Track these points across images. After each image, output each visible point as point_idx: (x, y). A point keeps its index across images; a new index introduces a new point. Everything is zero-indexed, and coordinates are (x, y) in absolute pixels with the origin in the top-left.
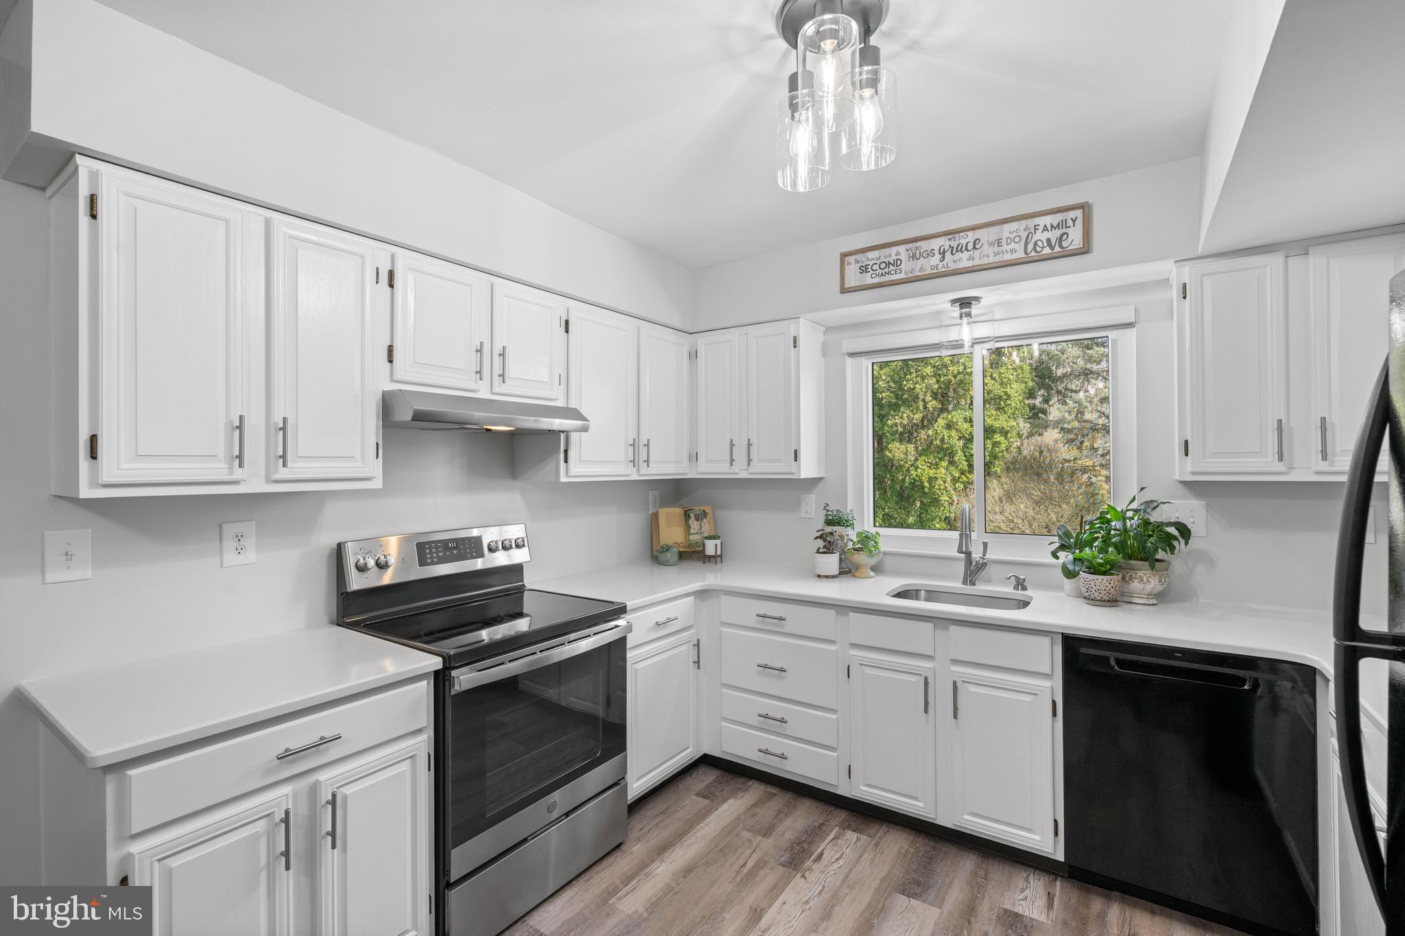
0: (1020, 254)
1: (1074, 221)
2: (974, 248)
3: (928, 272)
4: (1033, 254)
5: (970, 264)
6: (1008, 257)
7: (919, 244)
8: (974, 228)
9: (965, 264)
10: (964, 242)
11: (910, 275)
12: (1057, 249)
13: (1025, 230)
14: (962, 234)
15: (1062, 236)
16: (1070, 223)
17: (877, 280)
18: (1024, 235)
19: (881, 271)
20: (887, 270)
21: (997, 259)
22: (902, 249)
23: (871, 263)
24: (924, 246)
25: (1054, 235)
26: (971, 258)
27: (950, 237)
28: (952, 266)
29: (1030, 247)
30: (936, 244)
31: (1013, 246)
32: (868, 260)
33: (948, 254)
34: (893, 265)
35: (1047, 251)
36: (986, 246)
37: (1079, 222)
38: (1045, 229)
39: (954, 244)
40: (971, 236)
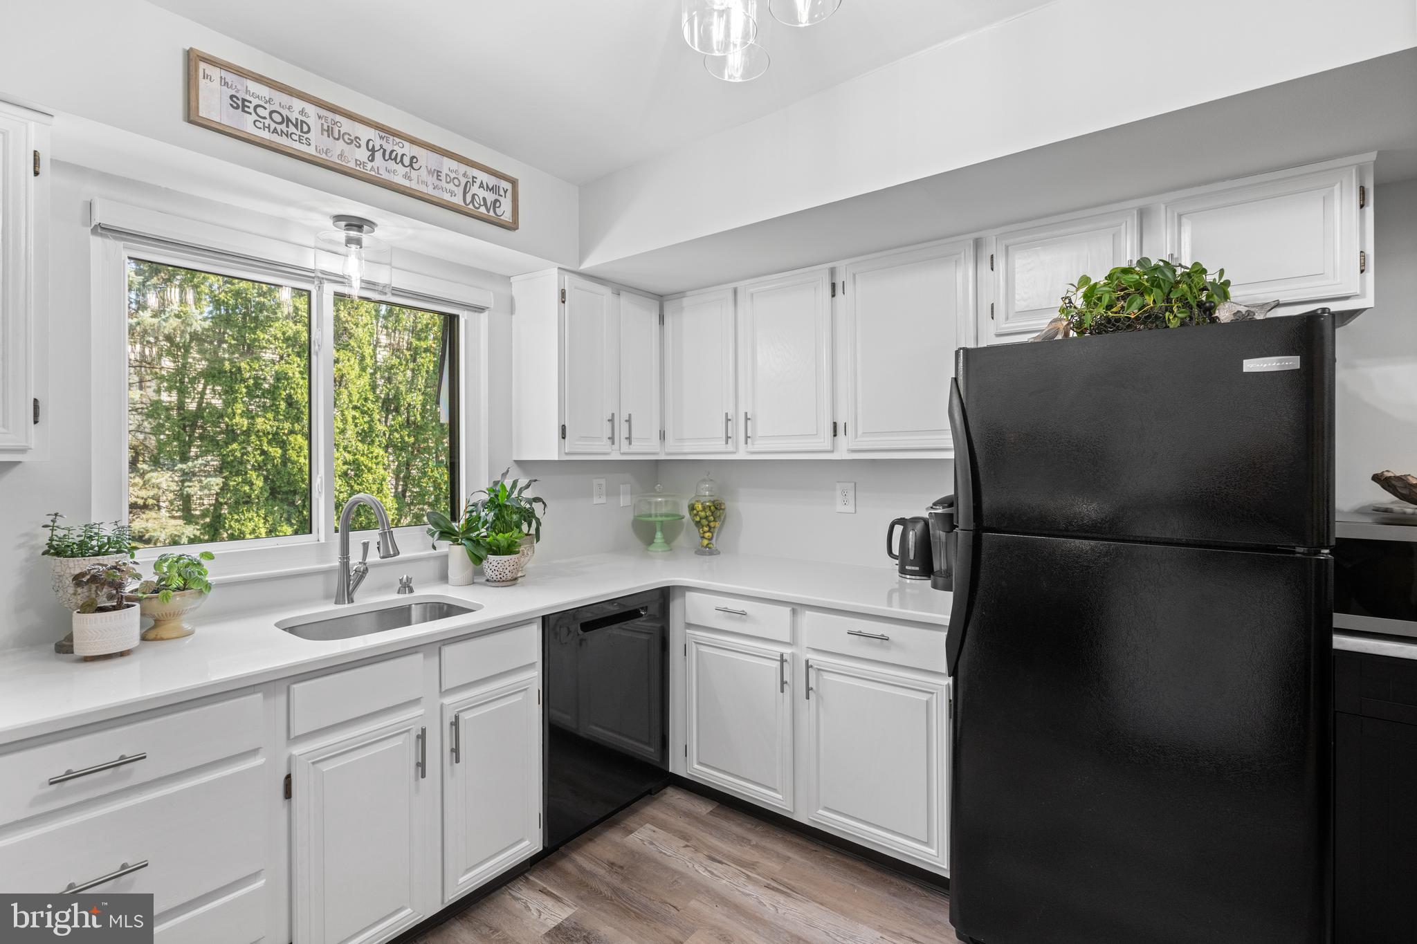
0: (458, 200)
1: (505, 192)
2: (411, 165)
3: (352, 165)
4: (471, 206)
5: (406, 183)
6: (447, 197)
7: (338, 118)
8: (413, 141)
9: (399, 180)
10: (400, 152)
11: (324, 156)
12: (492, 213)
13: (465, 175)
14: (398, 140)
15: (496, 201)
16: (502, 193)
17: (265, 135)
18: (463, 181)
19: (273, 126)
20: (283, 127)
21: (436, 193)
22: (311, 110)
23: (255, 102)
24: (346, 125)
25: (491, 197)
26: (406, 176)
27: (383, 134)
28: (385, 176)
29: (469, 199)
30: (365, 133)
31: (451, 186)
32: (247, 91)
33: (378, 155)
34: (296, 126)
35: (483, 210)
36: (423, 170)
37: (509, 194)
38: (481, 186)
39: (388, 148)
40: (408, 150)
